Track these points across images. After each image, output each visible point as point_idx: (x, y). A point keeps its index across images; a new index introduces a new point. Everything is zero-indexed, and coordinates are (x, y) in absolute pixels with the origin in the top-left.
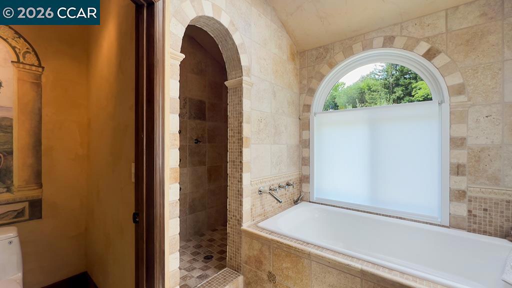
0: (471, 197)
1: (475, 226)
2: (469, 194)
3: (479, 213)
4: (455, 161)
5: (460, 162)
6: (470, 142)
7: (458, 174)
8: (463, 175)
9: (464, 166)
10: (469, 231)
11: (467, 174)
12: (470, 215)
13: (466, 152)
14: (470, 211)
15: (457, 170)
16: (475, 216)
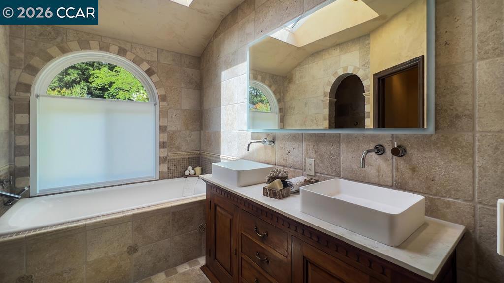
0: (169, 159)
1: (171, 175)
2: (168, 158)
3: (172, 167)
4: (162, 140)
5: (164, 140)
6: (169, 129)
7: (163, 148)
8: (166, 148)
9: (166, 142)
10: (168, 179)
11: (167, 146)
12: (168, 170)
13: (167, 134)
14: (168, 168)
15: (163, 145)
16: (171, 170)
